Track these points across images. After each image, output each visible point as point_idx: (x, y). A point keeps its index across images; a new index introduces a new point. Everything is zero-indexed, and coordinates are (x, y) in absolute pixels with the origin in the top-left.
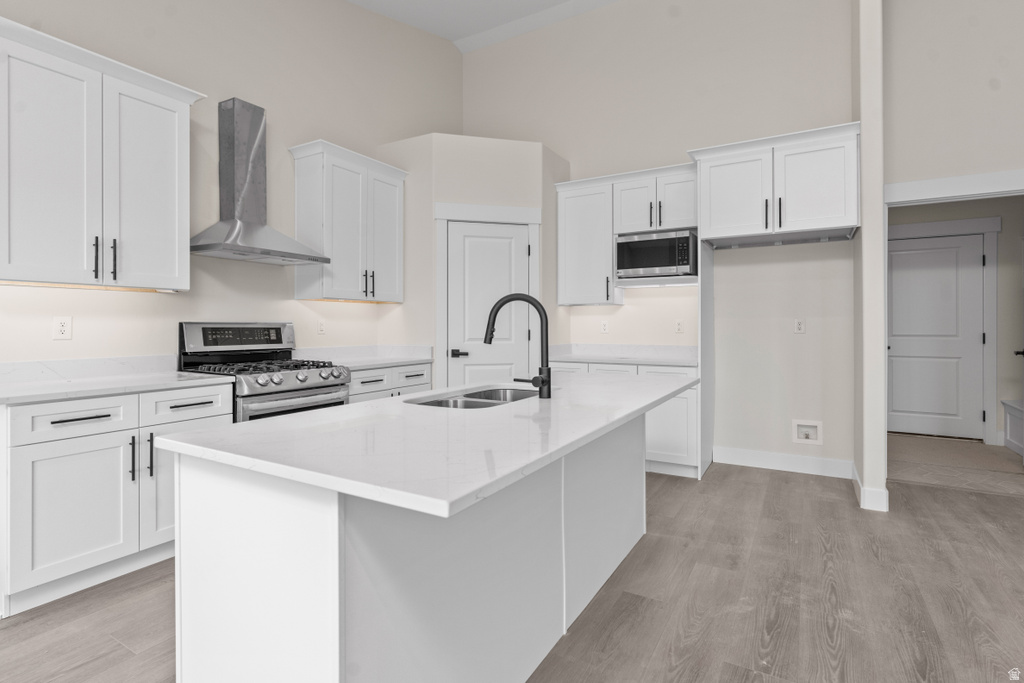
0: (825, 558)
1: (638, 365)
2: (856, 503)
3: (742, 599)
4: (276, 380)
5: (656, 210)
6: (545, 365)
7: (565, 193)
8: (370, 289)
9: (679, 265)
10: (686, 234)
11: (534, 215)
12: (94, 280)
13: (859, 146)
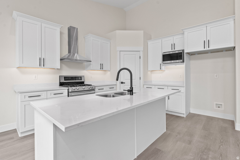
0: (220, 145)
1: (168, 86)
2: (234, 128)
3: (190, 154)
4: (77, 89)
5: (173, 46)
6: (131, 86)
7: (150, 43)
8: (102, 68)
9: (179, 60)
10: (181, 51)
11: (141, 48)
12: (39, 67)
13: (234, 23)
